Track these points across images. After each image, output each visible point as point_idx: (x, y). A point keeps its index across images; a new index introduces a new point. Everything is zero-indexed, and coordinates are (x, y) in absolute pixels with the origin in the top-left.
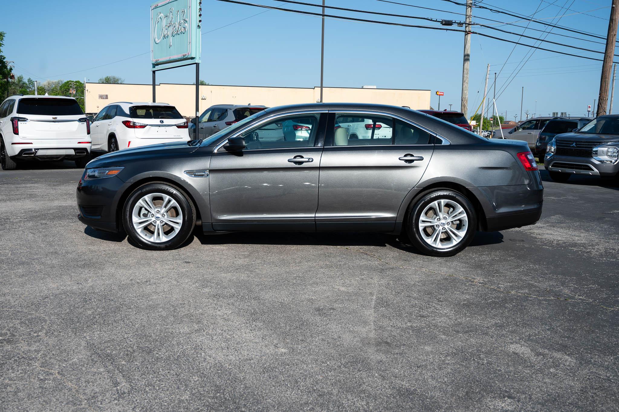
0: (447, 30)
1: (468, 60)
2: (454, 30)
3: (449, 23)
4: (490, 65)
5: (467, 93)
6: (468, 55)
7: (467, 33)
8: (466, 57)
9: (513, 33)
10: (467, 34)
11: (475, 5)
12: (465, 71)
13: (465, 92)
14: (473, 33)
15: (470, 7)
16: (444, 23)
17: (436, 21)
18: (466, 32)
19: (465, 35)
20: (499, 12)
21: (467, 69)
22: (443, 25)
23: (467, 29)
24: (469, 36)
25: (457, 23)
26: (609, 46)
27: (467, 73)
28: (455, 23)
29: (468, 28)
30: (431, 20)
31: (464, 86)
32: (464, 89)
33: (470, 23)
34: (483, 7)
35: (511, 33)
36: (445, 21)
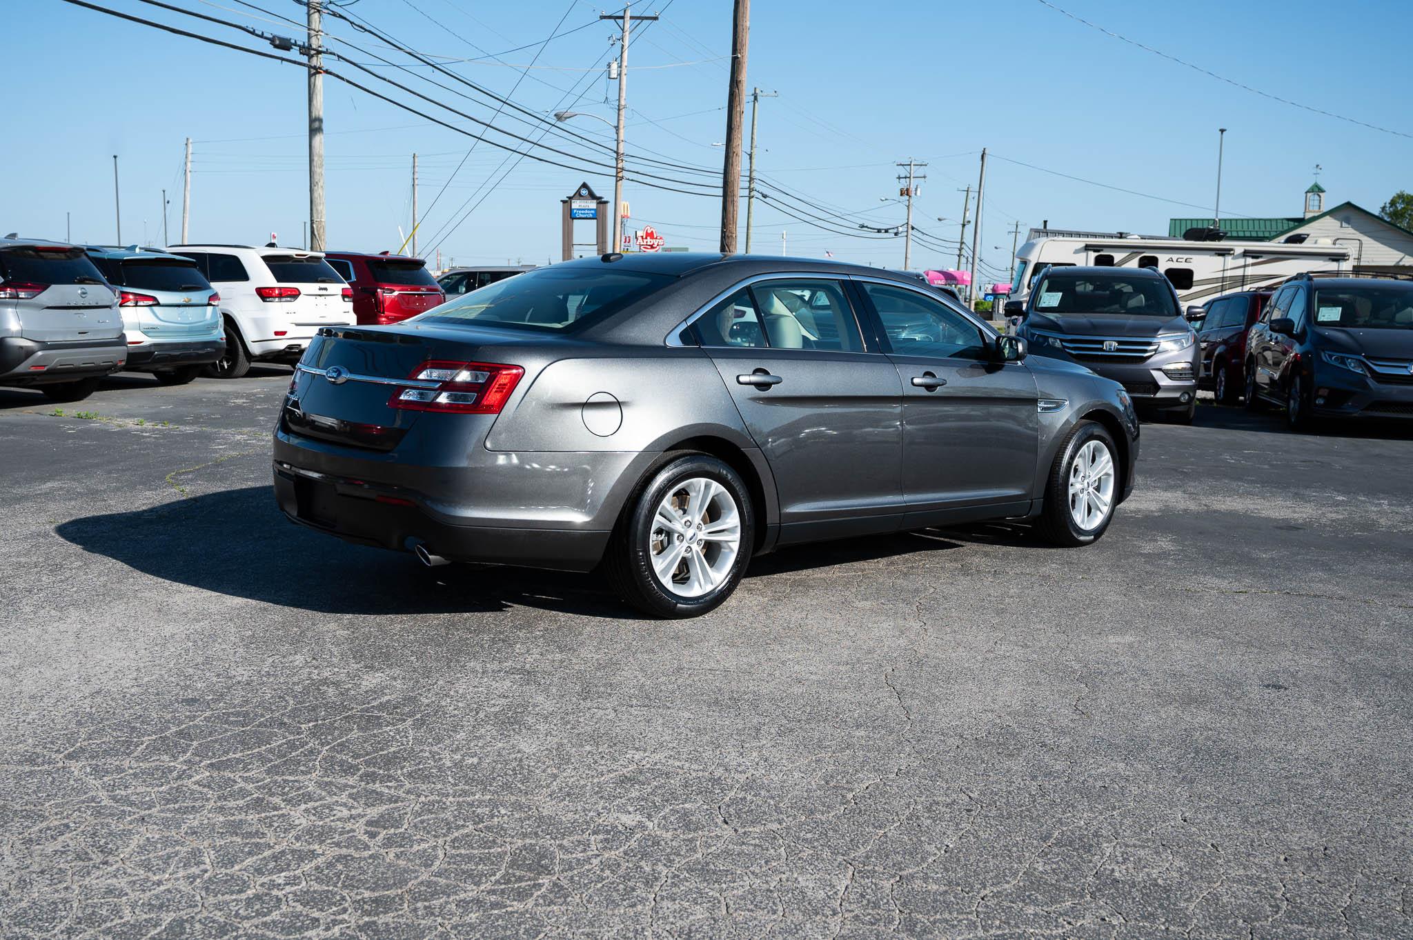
0: (283, 59)
1: (320, 130)
2: (295, 62)
3: (285, 45)
4: (190, 141)
5: (324, 212)
6: (320, 120)
7: (314, 71)
8: (316, 125)
9: (389, 81)
10: (315, 74)
11: (328, 9)
12: (316, 159)
13: (320, 208)
14: (327, 72)
15: (319, 11)
16: (277, 42)
17: (262, 36)
18: (310, 67)
19: (310, 76)
20: (366, 30)
21: (320, 156)
22: (276, 46)
23: (314, 62)
24: (320, 79)
25: (299, 46)
26: (735, 134)
27: (322, 165)
28: (295, 44)
29: (315, 58)
30: (253, 33)
31: (316, 195)
32: (317, 200)
33: (320, 49)
34: (341, 16)
35: (385, 79)
36: (280, 38)
